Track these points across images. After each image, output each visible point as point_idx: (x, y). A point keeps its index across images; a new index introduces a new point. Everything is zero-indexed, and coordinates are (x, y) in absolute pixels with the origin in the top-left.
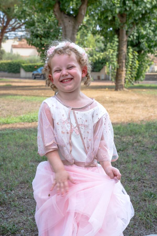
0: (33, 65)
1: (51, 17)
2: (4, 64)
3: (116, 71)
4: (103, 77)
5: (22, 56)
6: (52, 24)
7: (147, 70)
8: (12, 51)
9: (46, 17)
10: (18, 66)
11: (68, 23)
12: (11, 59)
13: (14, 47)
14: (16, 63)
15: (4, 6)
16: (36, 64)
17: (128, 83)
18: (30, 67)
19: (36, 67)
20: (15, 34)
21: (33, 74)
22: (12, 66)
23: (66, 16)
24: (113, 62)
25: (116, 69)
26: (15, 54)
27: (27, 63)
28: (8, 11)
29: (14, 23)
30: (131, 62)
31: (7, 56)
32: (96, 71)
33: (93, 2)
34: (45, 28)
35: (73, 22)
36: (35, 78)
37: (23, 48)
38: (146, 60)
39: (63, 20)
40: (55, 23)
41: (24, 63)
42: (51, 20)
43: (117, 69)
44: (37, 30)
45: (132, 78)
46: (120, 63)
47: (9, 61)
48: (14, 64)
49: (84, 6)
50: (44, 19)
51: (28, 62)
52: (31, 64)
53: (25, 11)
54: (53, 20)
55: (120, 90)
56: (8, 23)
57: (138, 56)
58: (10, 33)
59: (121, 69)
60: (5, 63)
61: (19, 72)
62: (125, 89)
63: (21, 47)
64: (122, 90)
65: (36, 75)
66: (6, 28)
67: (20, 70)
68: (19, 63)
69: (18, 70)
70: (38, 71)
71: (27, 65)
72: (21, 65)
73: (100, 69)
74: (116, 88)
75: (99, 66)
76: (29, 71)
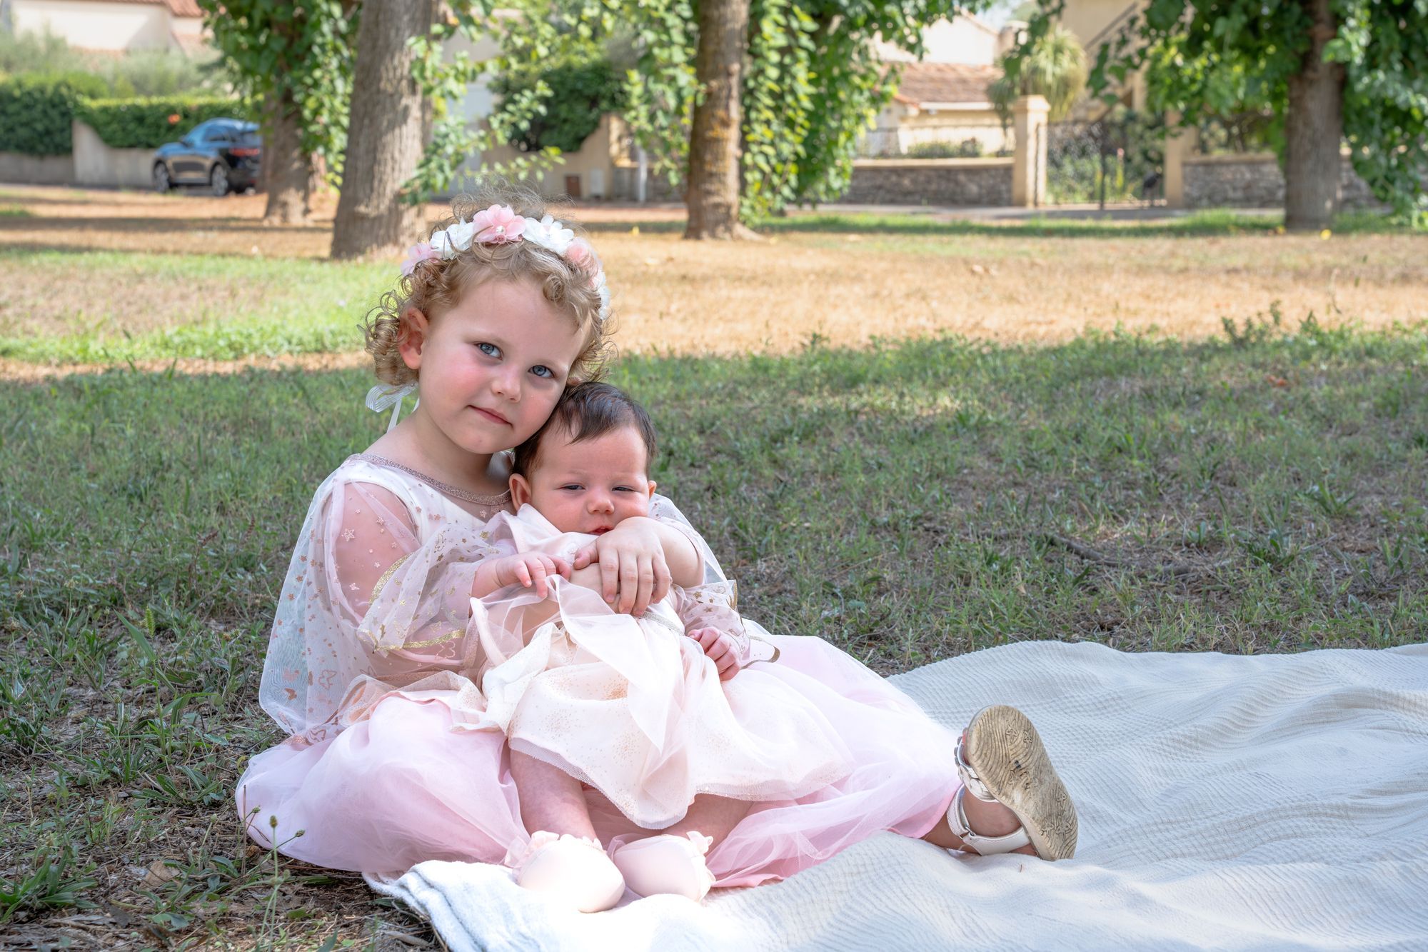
0: (151, 107)
3: (687, 121)
4: (596, 182)
5: (80, 52)
7: (861, 132)
10: (54, 113)
12: (9, 65)
14: (42, 91)
16: (173, 100)
17: (760, 193)
18: (139, 117)
19: (175, 119)
21: (159, 162)
22: (12, 108)
24: (669, 72)
25: (687, 109)
26: (30, 36)
27: (113, 92)
30: (773, 73)
36: (173, 186)
38: (853, 72)
41: (93, 95)
43: (697, 111)
45: (780, 168)
46: (715, 75)
48: (28, 94)
51: (119, 84)
52: (141, 101)
55: (713, 235)
57: (813, 36)
59: (721, 113)
61: (65, 150)
62: (739, 229)
64: (727, 236)
65: (181, 167)
67: (70, 138)
68: (64, 91)
69: (58, 138)
70: (187, 145)
71: (118, 107)
72: (76, 104)
73: (582, 134)
74: (694, 224)
75: (571, 116)
76: (132, 140)
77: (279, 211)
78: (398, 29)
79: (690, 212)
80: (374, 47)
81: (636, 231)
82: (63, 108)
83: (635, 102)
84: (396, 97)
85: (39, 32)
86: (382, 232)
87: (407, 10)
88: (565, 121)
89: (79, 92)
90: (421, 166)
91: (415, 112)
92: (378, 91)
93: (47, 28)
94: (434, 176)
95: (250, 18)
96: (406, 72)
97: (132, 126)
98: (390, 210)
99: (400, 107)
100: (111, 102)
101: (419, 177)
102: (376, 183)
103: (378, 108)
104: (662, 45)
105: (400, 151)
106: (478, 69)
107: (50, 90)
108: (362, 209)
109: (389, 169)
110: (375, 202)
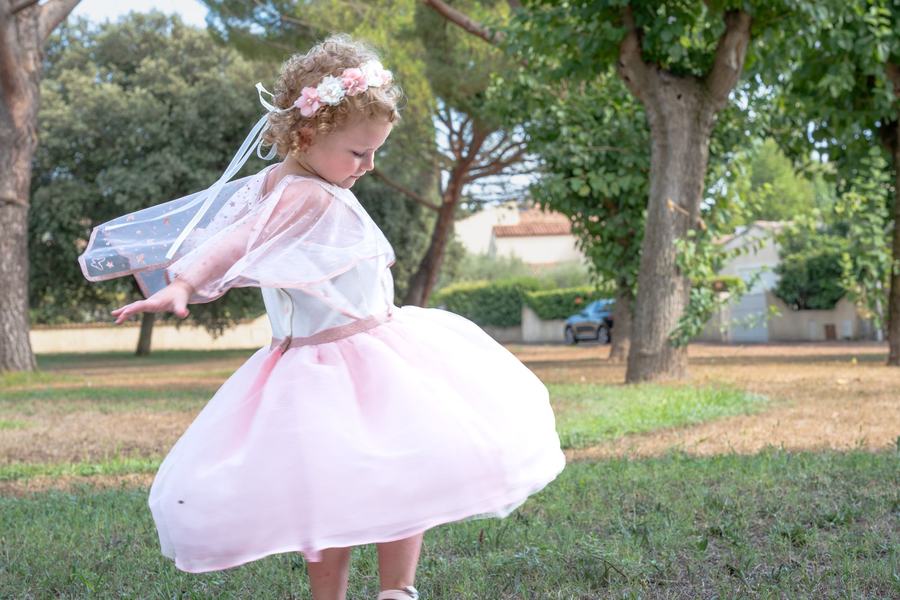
0: (566, 295)
1: (620, 104)
2: (464, 297)
3: (887, 285)
4: (846, 327)
5: (530, 265)
6: (627, 125)
8: (493, 247)
9: (605, 105)
10: (512, 301)
11: (675, 103)
12: (490, 277)
13: (502, 232)
14: (506, 288)
15: (463, 89)
16: (578, 290)
18: (559, 300)
19: (579, 301)
20: (502, 185)
21: (568, 327)
22: (490, 300)
23: (667, 78)
24: (874, 253)
26: (502, 258)
27: (546, 288)
28: (475, 105)
29: (499, 146)
31: (475, 265)
32: (818, 308)
33: (773, 21)
34: (598, 143)
35: (693, 100)
36: (576, 341)
37: (534, 235)
39: (653, 95)
40: (636, 122)
41: (534, 290)
42: (622, 114)
43: (894, 279)
44: (570, 154)
47: (482, 284)
48: (499, 292)
49: (739, 37)
50: (598, 114)
51: (549, 283)
52: (560, 291)
53: (526, 87)
54: (630, 112)
56: (475, 146)
58: (481, 180)
60: (466, 293)
61: (518, 323)
63: (528, 232)
65: (581, 329)
66: (472, 165)
67: (520, 316)
68: (517, 288)
69: (513, 316)
70: (585, 316)
71: (547, 296)
72: (525, 296)
73: (836, 297)
74: (894, 355)
75: (828, 286)
76: (554, 315)
77: (618, 353)
78: (667, 235)
79: (891, 347)
80: (653, 246)
81: (854, 361)
82: (517, 299)
83: (847, 273)
84: (667, 278)
85: (507, 256)
86: (658, 364)
87: (674, 222)
88: (824, 289)
89: (526, 288)
90: (681, 321)
91: (680, 287)
92: (655, 275)
93: (512, 253)
94: (691, 328)
95: (602, 237)
96: (673, 261)
97: (554, 306)
98: (663, 351)
99: (669, 285)
100: (543, 293)
101: (681, 328)
102: (654, 333)
103: (655, 286)
104: (867, 235)
105: (670, 313)
106: (721, 257)
107: (510, 288)
108: (644, 351)
109: (662, 324)
110: (653, 345)
